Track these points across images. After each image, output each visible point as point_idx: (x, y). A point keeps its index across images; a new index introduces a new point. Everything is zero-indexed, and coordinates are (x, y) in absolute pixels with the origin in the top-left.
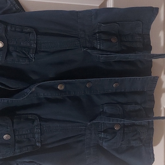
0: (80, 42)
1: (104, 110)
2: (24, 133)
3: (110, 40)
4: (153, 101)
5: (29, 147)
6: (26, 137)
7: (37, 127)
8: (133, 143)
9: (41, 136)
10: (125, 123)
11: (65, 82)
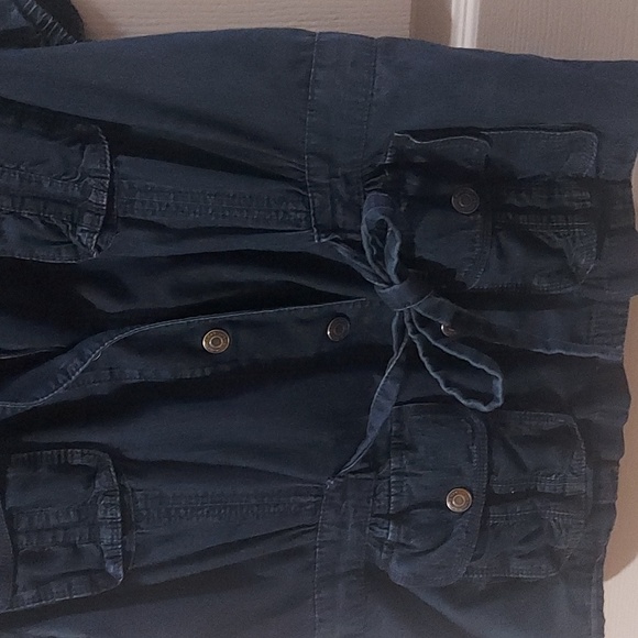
0: (308, 207)
2: (53, 522)
5: (74, 580)
6: (61, 540)
7: (107, 500)
9: (123, 535)
11: (234, 319)
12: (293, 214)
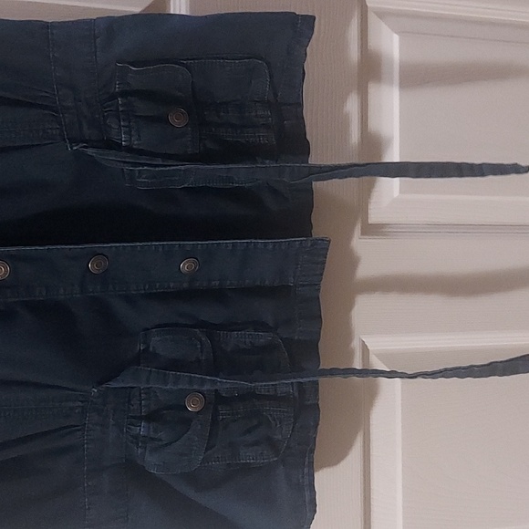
0: (60, 124)
1: (151, 349)
3: (163, 120)
4: (318, 318)
8: (248, 456)
10: (218, 387)
12: (49, 131)
